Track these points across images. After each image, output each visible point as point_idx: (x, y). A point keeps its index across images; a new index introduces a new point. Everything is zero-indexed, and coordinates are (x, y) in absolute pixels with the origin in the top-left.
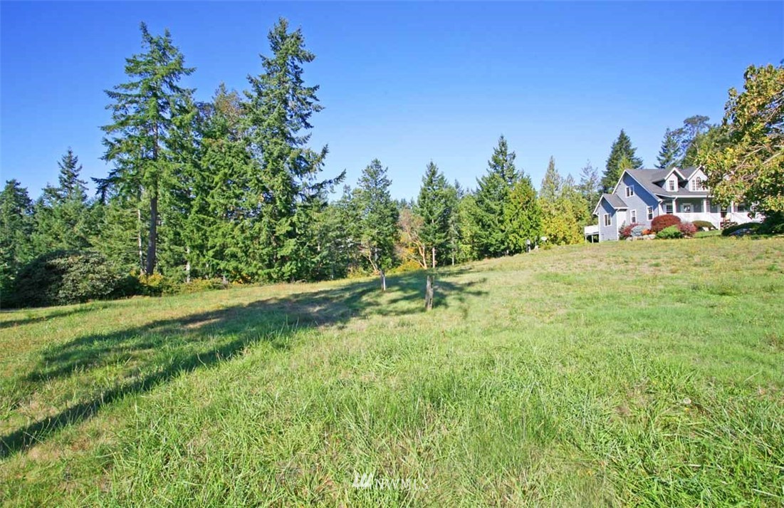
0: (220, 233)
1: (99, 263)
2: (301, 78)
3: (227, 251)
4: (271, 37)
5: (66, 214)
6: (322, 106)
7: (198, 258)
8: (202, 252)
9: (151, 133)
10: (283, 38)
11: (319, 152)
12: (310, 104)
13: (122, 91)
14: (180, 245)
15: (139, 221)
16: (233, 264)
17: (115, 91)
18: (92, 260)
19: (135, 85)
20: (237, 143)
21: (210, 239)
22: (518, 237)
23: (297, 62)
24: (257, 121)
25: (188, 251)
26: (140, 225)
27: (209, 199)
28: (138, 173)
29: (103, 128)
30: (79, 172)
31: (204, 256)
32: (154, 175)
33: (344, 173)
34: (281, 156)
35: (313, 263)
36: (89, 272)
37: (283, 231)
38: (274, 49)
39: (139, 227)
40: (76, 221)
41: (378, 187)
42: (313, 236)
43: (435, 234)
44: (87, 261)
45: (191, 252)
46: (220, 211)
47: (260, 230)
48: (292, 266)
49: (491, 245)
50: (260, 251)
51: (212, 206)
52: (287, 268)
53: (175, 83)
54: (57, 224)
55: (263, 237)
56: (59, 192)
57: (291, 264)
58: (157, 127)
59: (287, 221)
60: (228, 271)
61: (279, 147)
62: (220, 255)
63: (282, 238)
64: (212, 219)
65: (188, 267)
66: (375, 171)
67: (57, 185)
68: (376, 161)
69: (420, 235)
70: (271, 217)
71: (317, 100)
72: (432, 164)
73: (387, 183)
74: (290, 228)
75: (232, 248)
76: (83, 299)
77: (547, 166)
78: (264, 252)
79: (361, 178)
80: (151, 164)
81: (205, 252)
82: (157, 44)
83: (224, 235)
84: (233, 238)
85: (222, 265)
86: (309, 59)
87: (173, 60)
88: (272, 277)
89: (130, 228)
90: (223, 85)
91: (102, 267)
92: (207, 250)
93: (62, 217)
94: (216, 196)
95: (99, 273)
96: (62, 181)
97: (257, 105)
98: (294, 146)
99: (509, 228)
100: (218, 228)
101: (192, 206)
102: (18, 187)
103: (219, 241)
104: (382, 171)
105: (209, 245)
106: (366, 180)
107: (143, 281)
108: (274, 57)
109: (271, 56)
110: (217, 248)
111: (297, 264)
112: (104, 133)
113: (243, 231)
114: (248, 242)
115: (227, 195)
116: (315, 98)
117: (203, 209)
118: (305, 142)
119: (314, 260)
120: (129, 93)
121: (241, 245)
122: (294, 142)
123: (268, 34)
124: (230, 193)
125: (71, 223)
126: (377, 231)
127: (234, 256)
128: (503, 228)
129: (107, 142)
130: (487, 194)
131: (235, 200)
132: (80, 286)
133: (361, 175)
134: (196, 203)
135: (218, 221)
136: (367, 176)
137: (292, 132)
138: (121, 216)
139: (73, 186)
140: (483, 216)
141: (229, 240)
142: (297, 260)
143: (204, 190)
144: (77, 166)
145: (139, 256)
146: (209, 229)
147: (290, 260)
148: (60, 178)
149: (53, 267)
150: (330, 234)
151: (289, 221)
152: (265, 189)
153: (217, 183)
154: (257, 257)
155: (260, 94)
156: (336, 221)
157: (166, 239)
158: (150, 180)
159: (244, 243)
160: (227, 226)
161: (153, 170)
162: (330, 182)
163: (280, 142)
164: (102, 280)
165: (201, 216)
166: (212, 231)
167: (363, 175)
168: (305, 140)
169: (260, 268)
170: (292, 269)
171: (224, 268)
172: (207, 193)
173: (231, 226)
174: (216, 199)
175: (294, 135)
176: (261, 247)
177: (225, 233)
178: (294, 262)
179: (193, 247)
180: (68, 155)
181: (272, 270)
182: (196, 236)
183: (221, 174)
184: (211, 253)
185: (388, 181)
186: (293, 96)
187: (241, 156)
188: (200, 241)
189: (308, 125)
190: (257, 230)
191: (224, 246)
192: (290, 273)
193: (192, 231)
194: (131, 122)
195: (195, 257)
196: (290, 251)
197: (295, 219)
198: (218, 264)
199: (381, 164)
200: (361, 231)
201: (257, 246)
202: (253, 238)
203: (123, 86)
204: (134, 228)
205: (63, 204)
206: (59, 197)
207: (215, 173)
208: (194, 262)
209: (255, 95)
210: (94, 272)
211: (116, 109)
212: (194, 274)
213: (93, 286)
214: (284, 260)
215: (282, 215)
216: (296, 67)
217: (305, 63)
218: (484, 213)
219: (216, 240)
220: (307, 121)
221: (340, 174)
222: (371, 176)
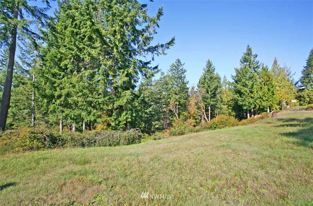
22: (262, 101)
35: (146, 113)
41: (179, 73)
43: (211, 99)
48: (127, 116)
49: (245, 105)
57: (127, 114)
59: (123, 72)
66: (177, 65)
68: (178, 60)
69: (203, 99)
72: (209, 61)
77: (273, 63)
79: (169, 69)
88: (110, 125)
99: (256, 96)
104: (181, 65)
111: (132, 113)
119: (148, 111)
126: (178, 96)
128: (252, 96)
130: (243, 76)
133: (169, 68)
140: (241, 89)
142: (132, 111)
162: (162, 46)
167: (170, 68)
170: (127, 118)
178: (129, 112)
185: (185, 70)
192: (125, 122)
199: (181, 62)
218: (242, 87)
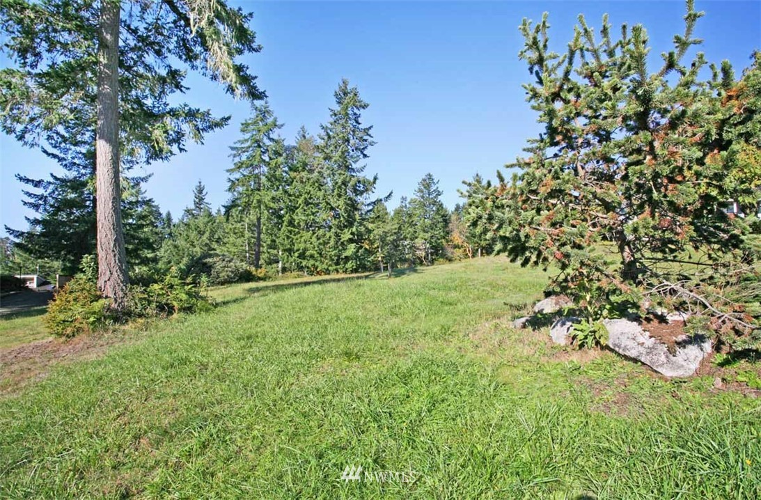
0: (302, 240)
1: (230, 261)
2: (360, 122)
3: (308, 253)
4: (336, 95)
5: (198, 227)
6: (375, 141)
7: (288, 258)
8: (290, 254)
9: (256, 171)
10: (345, 94)
11: (372, 180)
12: (366, 140)
13: (238, 145)
14: (274, 249)
15: (247, 232)
16: (312, 262)
17: (235, 146)
18: (226, 260)
19: (247, 140)
20: (313, 176)
21: (296, 245)
23: (356, 111)
24: (327, 158)
25: (280, 253)
26: (247, 234)
27: (295, 217)
28: (249, 201)
29: (228, 171)
30: (206, 197)
31: (292, 257)
32: (259, 201)
33: (392, 193)
34: (344, 183)
36: (225, 267)
37: (346, 238)
38: (339, 103)
39: (247, 236)
40: (204, 232)
41: (431, 197)
42: (375, 240)
44: (224, 260)
45: (282, 254)
46: (302, 224)
47: (330, 237)
48: (353, 264)
50: (329, 253)
51: (297, 221)
52: (349, 265)
53: (271, 136)
54: (193, 235)
55: (332, 243)
56: (194, 212)
57: (352, 262)
58: (260, 167)
59: (348, 231)
60: (308, 267)
61: (342, 177)
62: (302, 256)
63: (345, 243)
64: (297, 230)
65: (280, 265)
66: (428, 182)
67: (192, 207)
68: (429, 175)
69: (467, 237)
70: (338, 228)
71: (372, 137)
72: (477, 175)
73: (439, 194)
74: (351, 236)
75: (311, 251)
76: (223, 284)
78: (333, 253)
79: (417, 189)
80: (257, 194)
81: (292, 254)
82: (260, 111)
83: (305, 242)
84: (311, 243)
85: (304, 263)
86: (365, 107)
87: (270, 120)
89: (240, 237)
90: (303, 127)
91: (232, 264)
92: (294, 253)
93: (196, 230)
94: (300, 214)
95: (230, 267)
96: (196, 203)
97: (327, 146)
98: (354, 174)
100: (301, 237)
101: (283, 221)
102: (153, 204)
103: (302, 246)
104: (434, 183)
105: (295, 249)
106: (421, 191)
107: (254, 273)
108: (339, 109)
109: (337, 108)
110: (301, 251)
112: (229, 173)
113: (318, 239)
114: (321, 247)
115: (307, 213)
116: (370, 136)
117: (291, 223)
118: (362, 171)
120: (243, 146)
121: (316, 248)
122: (354, 171)
123: (334, 93)
124: (309, 212)
125: (201, 233)
126: (429, 234)
127: (312, 256)
129: (230, 180)
131: (312, 217)
132: (221, 275)
134: (286, 219)
135: (301, 231)
136: (422, 187)
137: (353, 164)
138: (235, 228)
139: (202, 206)
141: (308, 245)
142: (356, 260)
143: (292, 210)
144: (204, 192)
145: (246, 257)
146: (295, 237)
147: (352, 259)
148: (195, 201)
149: (205, 264)
150: (388, 238)
151: (350, 231)
152: (332, 209)
153: (300, 205)
154: (328, 257)
155: (329, 137)
156: (393, 227)
157: (265, 244)
158: (257, 205)
159: (318, 247)
160: (307, 235)
161: (259, 198)
163: (343, 172)
164: (232, 272)
165: (289, 228)
166: (297, 239)
168: (362, 170)
169: (330, 265)
171: (305, 265)
172: (294, 212)
173: (310, 235)
174: (299, 217)
175: (354, 166)
176: (331, 250)
177: (305, 240)
178: (354, 261)
179: (284, 250)
180: (198, 184)
181: (338, 267)
182: (286, 242)
183: (302, 198)
184: (296, 254)
185: (439, 192)
186: (353, 136)
187: (316, 184)
188: (289, 246)
189: (365, 156)
190: (328, 237)
191: (305, 250)
192: (352, 268)
193: (284, 239)
194: (244, 166)
195: (286, 257)
196: (351, 253)
197: (354, 229)
198: (301, 262)
199: (433, 178)
200: (416, 235)
201: (328, 249)
202: (325, 244)
203: (239, 141)
204: (243, 236)
205: (196, 220)
206: (193, 215)
207: (298, 197)
208: (285, 261)
209: (326, 138)
210: (228, 267)
211: (235, 156)
212: (284, 270)
213: (228, 276)
214: (347, 259)
215: (345, 227)
216: (355, 114)
217: (362, 110)
219: (300, 245)
220: (365, 152)
221: (388, 194)
222: (425, 188)
